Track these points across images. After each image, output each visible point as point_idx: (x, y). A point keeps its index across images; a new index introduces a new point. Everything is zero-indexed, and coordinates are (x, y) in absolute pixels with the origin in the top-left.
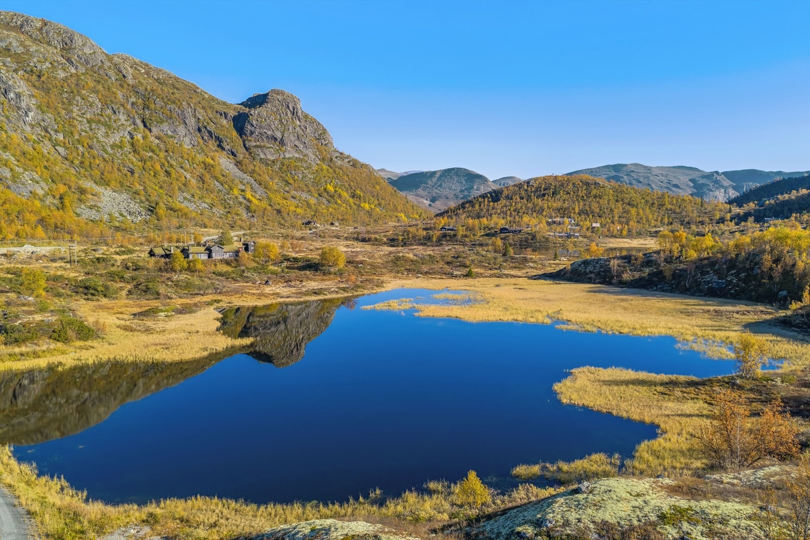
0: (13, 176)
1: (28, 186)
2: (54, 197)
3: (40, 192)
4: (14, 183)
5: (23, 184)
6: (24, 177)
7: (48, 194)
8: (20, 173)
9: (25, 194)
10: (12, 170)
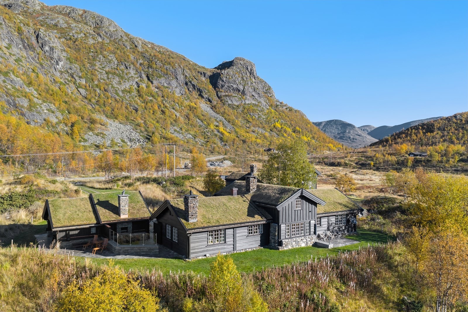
0: (30, 105)
1: (43, 115)
2: (66, 125)
3: (54, 120)
4: (29, 111)
5: (39, 112)
6: (41, 107)
7: (61, 123)
8: (38, 104)
9: (39, 121)
10: (30, 100)
